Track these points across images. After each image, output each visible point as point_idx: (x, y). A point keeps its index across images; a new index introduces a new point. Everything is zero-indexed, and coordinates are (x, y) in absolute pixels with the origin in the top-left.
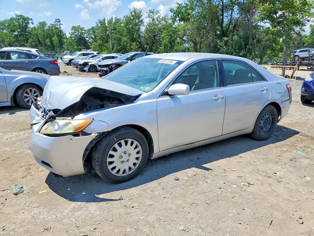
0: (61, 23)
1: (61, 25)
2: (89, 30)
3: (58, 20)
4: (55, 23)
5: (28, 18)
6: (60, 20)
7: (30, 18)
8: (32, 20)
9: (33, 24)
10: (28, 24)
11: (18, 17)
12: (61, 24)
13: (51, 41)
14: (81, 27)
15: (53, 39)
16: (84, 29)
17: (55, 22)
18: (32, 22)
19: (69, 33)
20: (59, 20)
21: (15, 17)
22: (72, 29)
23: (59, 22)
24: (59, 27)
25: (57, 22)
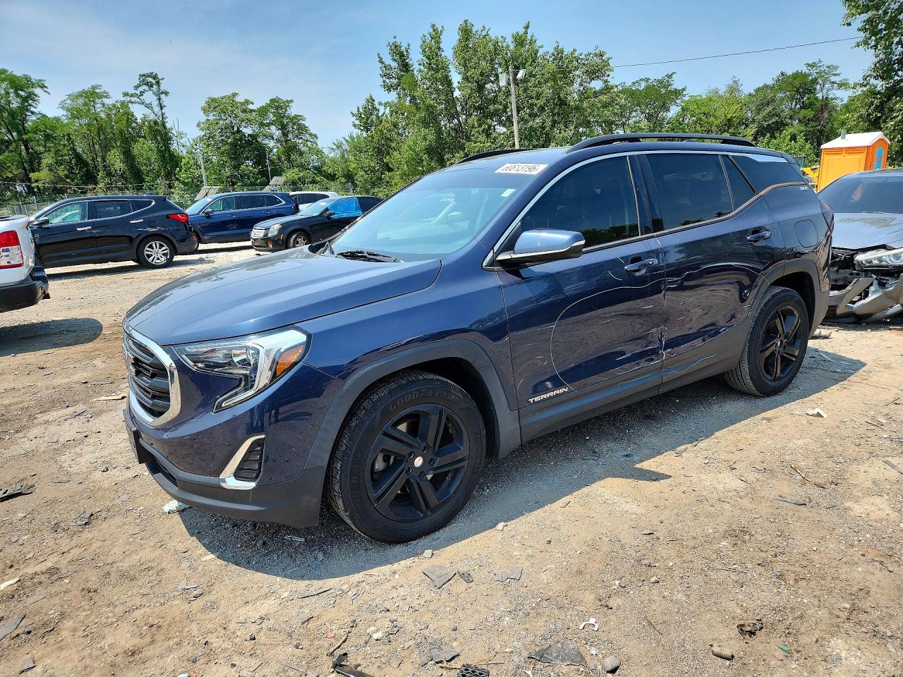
0: (163, 88)
1: (163, 96)
2: (263, 111)
3: (150, 79)
4: (141, 89)
5: (28, 79)
6: (160, 77)
7: (34, 81)
12: (163, 93)
13: (128, 156)
14: (239, 99)
15: (136, 148)
16: (251, 107)
17: (137, 87)
19: (198, 125)
20: (154, 78)
22: (204, 110)
23: (155, 87)
24: (155, 103)
25: (145, 87)
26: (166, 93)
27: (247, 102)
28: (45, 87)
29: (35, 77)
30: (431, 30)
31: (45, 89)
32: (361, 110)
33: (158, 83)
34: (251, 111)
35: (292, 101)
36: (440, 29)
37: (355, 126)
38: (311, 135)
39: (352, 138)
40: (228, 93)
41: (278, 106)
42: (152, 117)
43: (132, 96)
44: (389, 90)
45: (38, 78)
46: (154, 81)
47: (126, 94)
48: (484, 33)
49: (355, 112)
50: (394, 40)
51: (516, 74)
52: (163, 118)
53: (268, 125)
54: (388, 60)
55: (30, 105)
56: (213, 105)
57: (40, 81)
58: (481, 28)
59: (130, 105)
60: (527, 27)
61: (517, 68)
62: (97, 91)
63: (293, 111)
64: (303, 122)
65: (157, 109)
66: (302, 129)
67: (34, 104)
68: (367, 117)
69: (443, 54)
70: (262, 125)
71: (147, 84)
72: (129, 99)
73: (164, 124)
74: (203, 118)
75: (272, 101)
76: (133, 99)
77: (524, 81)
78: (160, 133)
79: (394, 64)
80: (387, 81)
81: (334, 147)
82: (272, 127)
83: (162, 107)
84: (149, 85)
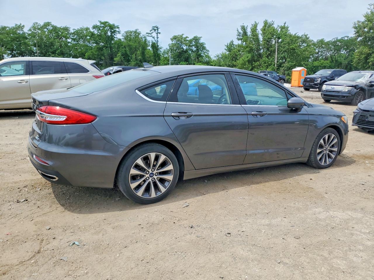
0: (159, 31)
1: (158, 34)
2: (191, 41)
3: (156, 28)
4: (152, 31)
5: (114, 25)
6: (159, 27)
7: (116, 26)
8: (118, 28)
9: (119, 33)
10: (115, 33)
11: (102, 25)
13: (143, 55)
14: (184, 36)
15: (146, 52)
16: (188, 39)
17: (151, 31)
18: (119, 31)
19: (169, 45)
20: (157, 28)
21: (99, 24)
22: (172, 40)
23: (156, 31)
24: (156, 36)
25: (154, 31)
26: (160, 33)
27: (187, 37)
28: (119, 28)
29: (116, 25)
30: (255, 23)
31: (119, 29)
32: (228, 44)
33: (158, 30)
34: (187, 41)
35: (201, 37)
36: (257, 23)
37: (225, 50)
38: (207, 50)
39: (223, 53)
40: (181, 34)
41: (196, 39)
42: (154, 41)
43: (149, 34)
44: (239, 40)
45: (117, 25)
46: (156, 29)
47: (147, 33)
48: (272, 23)
49: (226, 45)
50: (243, 25)
51: (278, 41)
52: (158, 42)
53: (192, 46)
54: (240, 31)
55: (115, 35)
56: (175, 38)
57: (118, 26)
58: (271, 21)
59: (147, 37)
60: (285, 23)
61: (279, 38)
62: (137, 31)
63: (201, 41)
64: (204, 45)
65: (156, 39)
66: (204, 48)
67: (116, 34)
68: (230, 48)
69: (257, 31)
70: (189, 46)
71: (154, 30)
72: (147, 35)
73: (157, 43)
74: (171, 42)
75: (195, 37)
77: (281, 42)
78: (155, 47)
79: (242, 32)
80: (239, 37)
81: (216, 56)
82: (193, 47)
83: (158, 38)
84: (155, 30)
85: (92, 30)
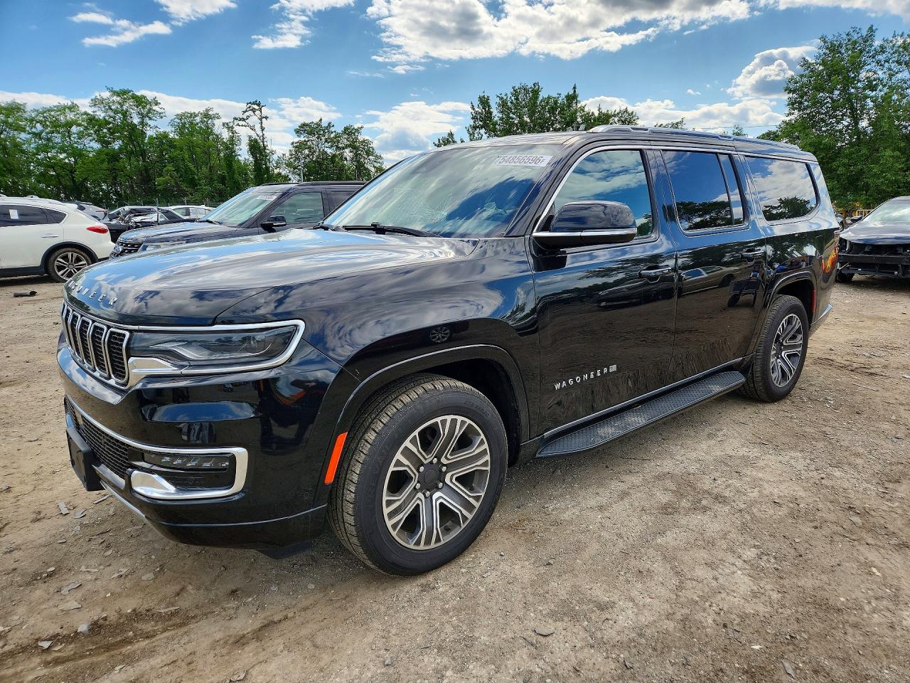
0: (264, 114)
1: (264, 120)
3: (255, 106)
4: (247, 114)
5: (145, 97)
6: (264, 104)
8: (157, 104)
9: (162, 117)
11: (116, 98)
12: (264, 117)
14: (324, 123)
18: (161, 111)
19: (292, 143)
20: (259, 105)
21: (106, 94)
22: (297, 133)
23: (258, 112)
24: (258, 126)
25: (251, 113)
26: (266, 118)
27: (330, 125)
28: (160, 104)
29: (150, 97)
31: (160, 106)
32: (442, 142)
38: (376, 156)
41: (350, 133)
42: (254, 136)
43: (240, 120)
45: (152, 97)
46: (258, 108)
47: (235, 119)
49: (436, 141)
52: (263, 138)
53: (343, 148)
54: (477, 108)
56: (304, 129)
57: (154, 99)
59: (235, 127)
62: (210, 113)
63: (363, 136)
64: (371, 146)
65: (258, 131)
66: (370, 152)
71: (252, 110)
72: (236, 122)
73: (263, 142)
74: (295, 138)
75: (347, 128)
76: (241, 123)
78: (258, 149)
82: (347, 151)
83: (263, 129)
84: (254, 110)
85: (90, 111)
